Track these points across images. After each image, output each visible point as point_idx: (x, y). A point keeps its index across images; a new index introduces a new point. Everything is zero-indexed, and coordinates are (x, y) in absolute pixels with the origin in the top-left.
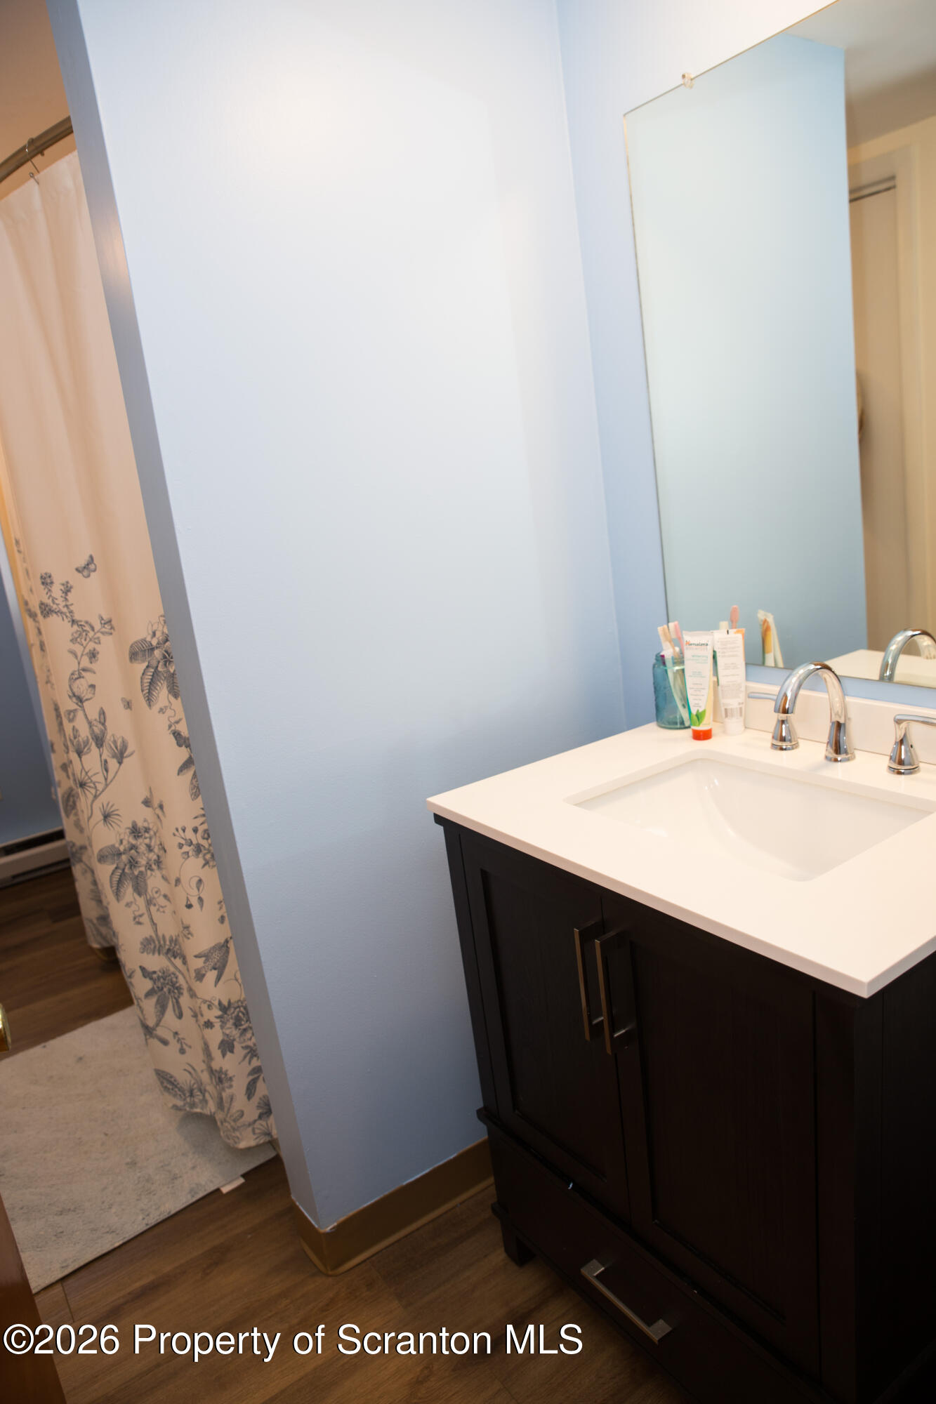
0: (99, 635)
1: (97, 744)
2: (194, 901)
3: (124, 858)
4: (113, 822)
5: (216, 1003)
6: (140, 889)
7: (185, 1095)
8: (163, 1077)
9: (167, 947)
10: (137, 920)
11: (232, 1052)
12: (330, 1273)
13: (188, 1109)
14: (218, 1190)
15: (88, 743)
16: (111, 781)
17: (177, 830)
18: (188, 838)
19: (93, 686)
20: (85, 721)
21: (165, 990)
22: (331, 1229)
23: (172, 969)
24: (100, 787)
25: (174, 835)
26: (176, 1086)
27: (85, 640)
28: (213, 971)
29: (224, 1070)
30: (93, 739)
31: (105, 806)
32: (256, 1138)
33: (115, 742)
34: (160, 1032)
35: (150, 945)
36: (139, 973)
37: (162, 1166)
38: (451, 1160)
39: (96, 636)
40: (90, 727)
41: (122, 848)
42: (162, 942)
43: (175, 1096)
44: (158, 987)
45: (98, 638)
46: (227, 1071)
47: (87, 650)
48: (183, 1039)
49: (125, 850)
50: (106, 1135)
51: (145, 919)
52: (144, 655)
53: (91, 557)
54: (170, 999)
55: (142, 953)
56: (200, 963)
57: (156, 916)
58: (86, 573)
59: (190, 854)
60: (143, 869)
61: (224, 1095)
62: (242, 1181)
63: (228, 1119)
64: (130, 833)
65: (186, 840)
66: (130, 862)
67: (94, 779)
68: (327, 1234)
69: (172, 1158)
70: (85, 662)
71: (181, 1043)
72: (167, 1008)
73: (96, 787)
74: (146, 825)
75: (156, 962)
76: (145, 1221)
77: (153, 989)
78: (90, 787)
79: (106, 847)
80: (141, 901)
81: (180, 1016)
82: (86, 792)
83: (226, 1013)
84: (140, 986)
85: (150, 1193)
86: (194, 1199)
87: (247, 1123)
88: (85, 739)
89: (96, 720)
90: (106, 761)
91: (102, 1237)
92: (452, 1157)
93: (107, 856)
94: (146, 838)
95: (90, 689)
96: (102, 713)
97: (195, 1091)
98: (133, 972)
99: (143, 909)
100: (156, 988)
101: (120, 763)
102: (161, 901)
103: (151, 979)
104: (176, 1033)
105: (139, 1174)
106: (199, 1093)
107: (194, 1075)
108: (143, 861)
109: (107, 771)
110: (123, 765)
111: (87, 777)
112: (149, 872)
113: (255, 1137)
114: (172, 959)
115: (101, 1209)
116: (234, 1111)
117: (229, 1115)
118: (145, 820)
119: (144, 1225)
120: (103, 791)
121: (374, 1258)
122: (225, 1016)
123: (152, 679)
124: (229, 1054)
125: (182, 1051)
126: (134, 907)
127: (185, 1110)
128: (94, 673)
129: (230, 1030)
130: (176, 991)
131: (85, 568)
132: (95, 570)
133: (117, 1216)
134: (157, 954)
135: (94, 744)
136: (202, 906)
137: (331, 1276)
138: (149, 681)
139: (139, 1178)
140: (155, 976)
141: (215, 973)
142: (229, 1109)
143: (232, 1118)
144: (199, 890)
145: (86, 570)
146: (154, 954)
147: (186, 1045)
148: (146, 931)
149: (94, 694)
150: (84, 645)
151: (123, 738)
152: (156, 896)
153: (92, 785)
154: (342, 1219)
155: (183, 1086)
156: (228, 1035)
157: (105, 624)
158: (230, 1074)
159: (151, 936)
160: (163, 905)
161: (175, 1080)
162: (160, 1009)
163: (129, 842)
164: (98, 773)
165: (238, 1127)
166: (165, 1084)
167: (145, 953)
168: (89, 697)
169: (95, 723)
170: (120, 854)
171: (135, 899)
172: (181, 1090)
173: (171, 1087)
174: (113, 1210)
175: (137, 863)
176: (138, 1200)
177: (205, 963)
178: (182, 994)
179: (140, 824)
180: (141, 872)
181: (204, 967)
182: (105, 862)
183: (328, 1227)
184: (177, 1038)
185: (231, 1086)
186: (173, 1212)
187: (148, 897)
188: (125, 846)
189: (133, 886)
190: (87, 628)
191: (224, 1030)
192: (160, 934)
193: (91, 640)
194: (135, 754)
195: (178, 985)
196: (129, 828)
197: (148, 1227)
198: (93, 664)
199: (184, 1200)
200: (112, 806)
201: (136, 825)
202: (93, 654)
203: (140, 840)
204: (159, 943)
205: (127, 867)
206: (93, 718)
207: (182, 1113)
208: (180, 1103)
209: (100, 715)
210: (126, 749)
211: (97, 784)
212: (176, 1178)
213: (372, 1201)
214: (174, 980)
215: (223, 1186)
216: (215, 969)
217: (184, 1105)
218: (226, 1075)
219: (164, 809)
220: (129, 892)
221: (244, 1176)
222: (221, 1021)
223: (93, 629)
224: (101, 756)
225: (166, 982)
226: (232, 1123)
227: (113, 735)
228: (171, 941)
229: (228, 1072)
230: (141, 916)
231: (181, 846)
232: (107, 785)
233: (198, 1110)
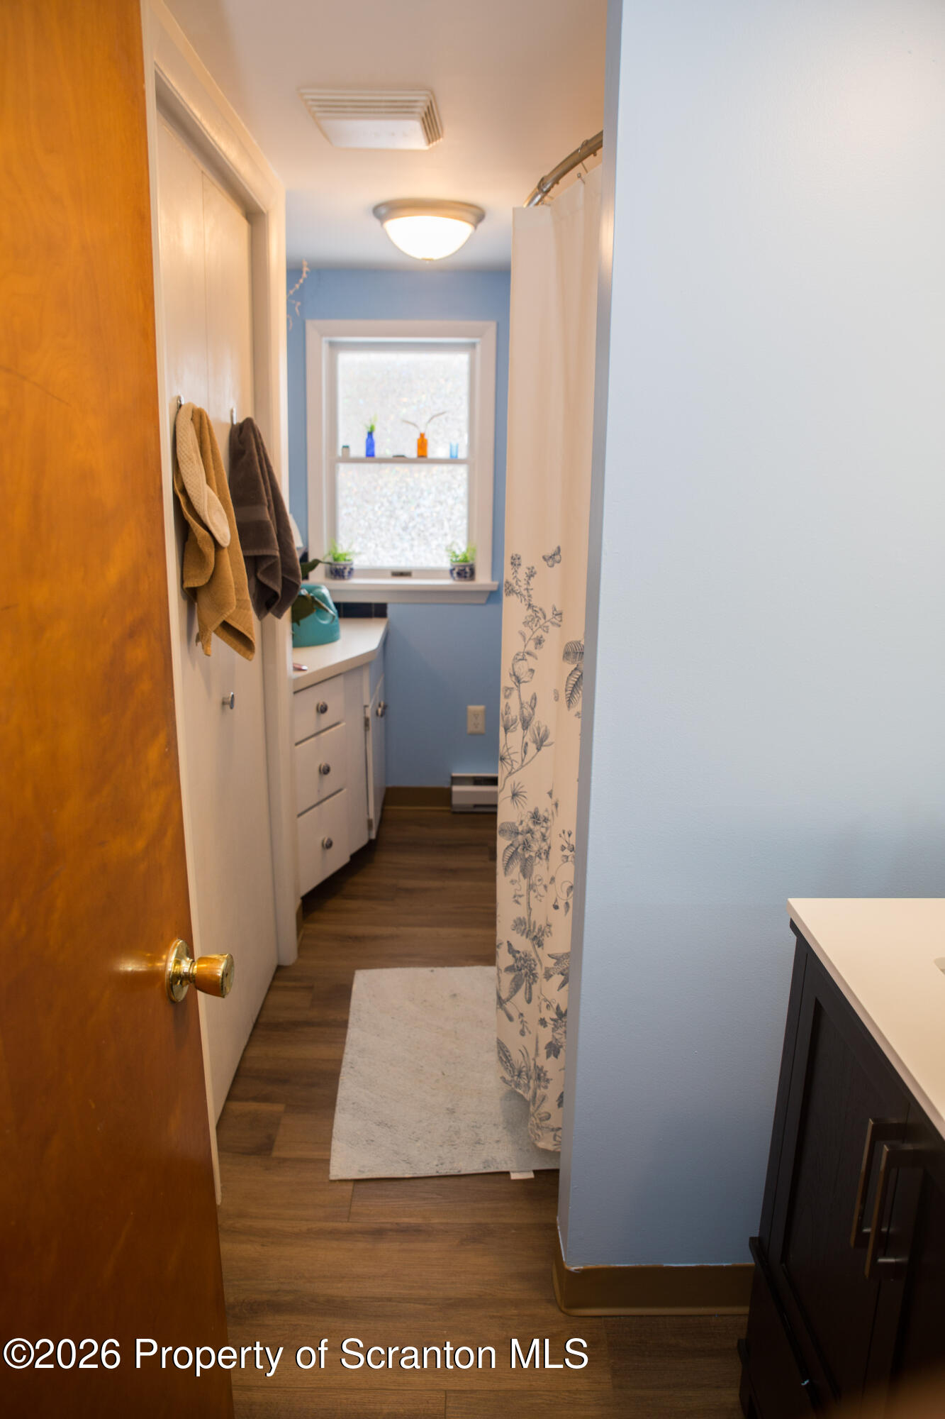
0: (548, 624)
1: (523, 726)
2: (561, 904)
3: (520, 837)
4: (520, 803)
5: (555, 1006)
6: (526, 872)
7: (514, 1072)
8: (501, 1048)
9: (535, 934)
10: (516, 898)
11: (556, 1057)
12: (563, 1309)
13: (513, 1086)
14: (508, 1173)
15: (516, 722)
16: (527, 764)
17: (564, 833)
18: (571, 843)
19: (532, 671)
20: (518, 700)
21: (523, 971)
22: (576, 1270)
23: (534, 956)
24: (516, 766)
25: (560, 836)
26: (509, 1061)
27: (536, 626)
28: (560, 975)
29: (545, 1069)
30: (521, 720)
31: (516, 785)
32: (555, 1145)
33: (539, 729)
34: (508, 1006)
35: (522, 925)
36: (505, 947)
37: (473, 1127)
38: (722, 1268)
39: (546, 624)
40: (522, 708)
41: (520, 829)
42: (532, 928)
43: (506, 1069)
44: (518, 967)
45: (547, 627)
46: (547, 1071)
47: (535, 636)
48: (526, 1022)
49: (522, 831)
50: (443, 1074)
51: (523, 900)
52: (575, 657)
53: (559, 548)
54: (524, 984)
55: (513, 930)
56: (550, 963)
57: (533, 902)
58: (550, 562)
59: (570, 859)
60: (533, 854)
61: (538, 1092)
62: (531, 1175)
63: (535, 1115)
64: (531, 818)
65: (569, 844)
66: (524, 844)
67: (512, 756)
68: (570, 1272)
69: (484, 1123)
70: (531, 646)
71: (523, 1025)
72: (520, 988)
73: (512, 765)
74: (546, 814)
75: (522, 944)
76: (437, 1168)
77: (513, 966)
78: (507, 763)
79: (508, 823)
80: (524, 883)
81: (529, 1001)
82: (504, 766)
83: (561, 1019)
84: (504, 959)
85: (453, 1145)
86: (484, 1171)
87: (551, 1127)
88: (514, 717)
89: (527, 703)
90: (527, 744)
91: (399, 1162)
92: (725, 1265)
93: (506, 831)
94: (542, 827)
95: (530, 673)
96: (534, 698)
97: (524, 1073)
98: (501, 944)
99: (524, 891)
100: (516, 967)
101: (538, 750)
102: (541, 889)
103: (514, 956)
104: (521, 1015)
105: (452, 1123)
106: (525, 1077)
107: (526, 1059)
108: (535, 847)
109: (525, 753)
110: (540, 752)
111: (507, 753)
112: (537, 859)
113: (555, 1143)
114: (536, 946)
115: (410, 1138)
116: (542, 1111)
117: (537, 1113)
118: (547, 811)
119: (435, 1171)
120: (518, 770)
121: (610, 1319)
122: (559, 1021)
123: (576, 682)
124: (552, 1057)
125: (522, 1033)
126: (516, 886)
127: (511, 1086)
128: (536, 659)
129: (560, 1036)
130: (531, 977)
131: (551, 557)
132: (559, 562)
133: (419, 1151)
134: (524, 937)
135: (520, 725)
136: (567, 911)
137: (562, 1311)
138: (574, 683)
139: (451, 1127)
140: (517, 955)
141: (562, 978)
142: (539, 1107)
143: (539, 1116)
144: (568, 895)
145: (551, 560)
146: (522, 935)
147: (527, 1029)
148: (521, 912)
149: (531, 678)
150: (534, 630)
151: (546, 727)
152: (538, 883)
153: (509, 761)
154: (590, 1266)
155: (514, 1063)
156: (556, 1040)
157: (556, 615)
158: (549, 1076)
159: (524, 918)
160: (542, 894)
161: (509, 1056)
162: (514, 986)
163: (528, 825)
164: (517, 752)
165: (542, 1127)
166: (501, 1055)
167: (515, 932)
168: (526, 680)
169: (526, 706)
170: (517, 833)
171: (519, 879)
172: (512, 1066)
173: (505, 1060)
174: (418, 1144)
175: (529, 846)
176: (441, 1146)
177: (555, 965)
178: (536, 982)
179: (541, 812)
180: (530, 856)
181: (553, 968)
182: (503, 836)
183: (573, 1266)
184: (521, 1020)
185: (546, 1087)
186: (463, 1172)
187: (531, 882)
188: (523, 827)
189: (521, 866)
190: (540, 615)
191: (555, 1034)
192: (532, 920)
193: (540, 627)
194: (553, 745)
195: (534, 972)
196: (531, 812)
197: (438, 1174)
198: (537, 650)
199: (476, 1167)
200: (521, 787)
201: (538, 812)
202: (540, 640)
203: (538, 827)
204: (530, 927)
205: (521, 847)
206: (526, 701)
207: (509, 1088)
208: (508, 1078)
209: (532, 699)
210: (547, 738)
211: (514, 763)
212: (479, 1143)
213: (626, 1265)
214: (533, 966)
215: (513, 1172)
216: (563, 974)
217: (511, 1081)
218: (545, 1074)
219: (559, 808)
220: (516, 869)
221: (535, 1172)
222: (554, 1025)
223: (545, 618)
224: (523, 738)
225: (526, 965)
226: (538, 1121)
227: (539, 722)
228: (540, 930)
229: (548, 1074)
230: (520, 896)
231: (563, 848)
232: (522, 766)
233: (521, 1092)
